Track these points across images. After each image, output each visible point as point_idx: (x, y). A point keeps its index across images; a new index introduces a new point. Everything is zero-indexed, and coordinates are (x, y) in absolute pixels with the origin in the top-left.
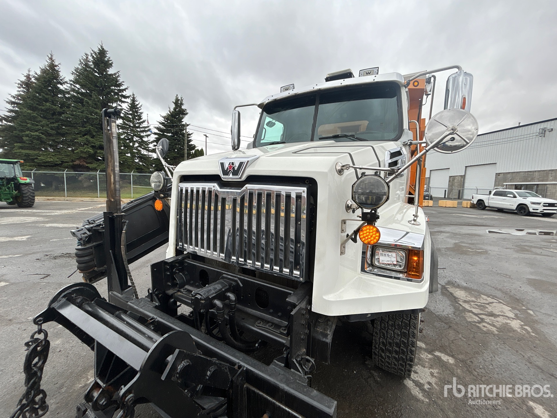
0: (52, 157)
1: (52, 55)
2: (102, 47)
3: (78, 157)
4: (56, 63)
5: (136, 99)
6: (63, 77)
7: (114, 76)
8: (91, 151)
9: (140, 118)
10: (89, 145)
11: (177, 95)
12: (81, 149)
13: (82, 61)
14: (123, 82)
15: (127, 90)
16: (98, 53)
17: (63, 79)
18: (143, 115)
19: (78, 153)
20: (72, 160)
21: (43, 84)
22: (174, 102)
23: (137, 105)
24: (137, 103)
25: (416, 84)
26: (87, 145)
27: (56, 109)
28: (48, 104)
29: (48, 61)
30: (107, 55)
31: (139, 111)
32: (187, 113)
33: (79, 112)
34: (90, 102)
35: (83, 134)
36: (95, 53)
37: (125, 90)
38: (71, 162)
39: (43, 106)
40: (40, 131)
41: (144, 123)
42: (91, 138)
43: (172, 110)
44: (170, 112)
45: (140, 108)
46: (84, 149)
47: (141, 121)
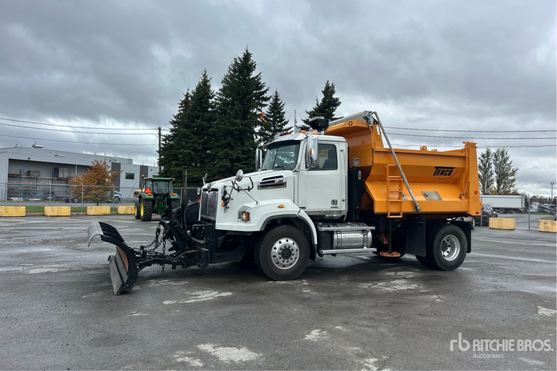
0: (198, 173)
1: (205, 72)
2: (247, 51)
3: (218, 172)
4: (208, 79)
5: (278, 98)
6: (212, 91)
7: (256, 79)
8: (229, 164)
9: (282, 120)
10: (228, 158)
11: (328, 81)
12: (221, 163)
13: (231, 67)
14: (264, 83)
15: (267, 92)
16: (243, 58)
17: (212, 93)
18: (285, 115)
19: (218, 167)
20: (213, 175)
21: (196, 101)
22: (324, 90)
23: (280, 104)
24: (279, 102)
25: (351, 123)
26: (226, 158)
27: (204, 125)
28: (199, 121)
29: (203, 78)
30: (251, 58)
31: (281, 112)
32: (340, 103)
33: (222, 125)
34: (232, 113)
35: (224, 146)
36: (240, 59)
37: (265, 92)
38: (212, 177)
39: (196, 123)
40: (191, 148)
41: (286, 125)
42: (231, 150)
43: (320, 102)
44: (318, 105)
45: (282, 108)
46: (223, 163)
47: (283, 122)
